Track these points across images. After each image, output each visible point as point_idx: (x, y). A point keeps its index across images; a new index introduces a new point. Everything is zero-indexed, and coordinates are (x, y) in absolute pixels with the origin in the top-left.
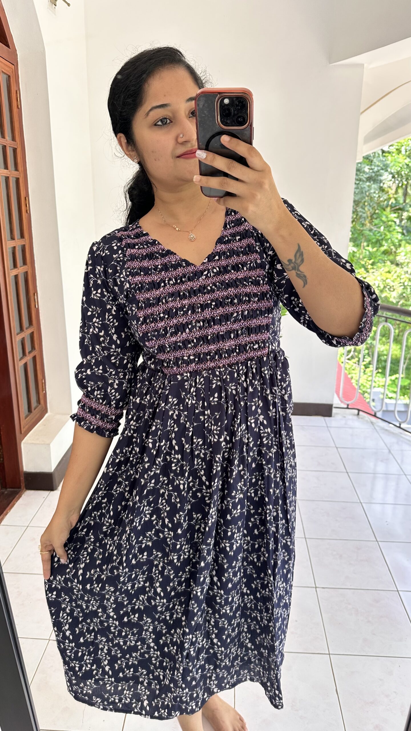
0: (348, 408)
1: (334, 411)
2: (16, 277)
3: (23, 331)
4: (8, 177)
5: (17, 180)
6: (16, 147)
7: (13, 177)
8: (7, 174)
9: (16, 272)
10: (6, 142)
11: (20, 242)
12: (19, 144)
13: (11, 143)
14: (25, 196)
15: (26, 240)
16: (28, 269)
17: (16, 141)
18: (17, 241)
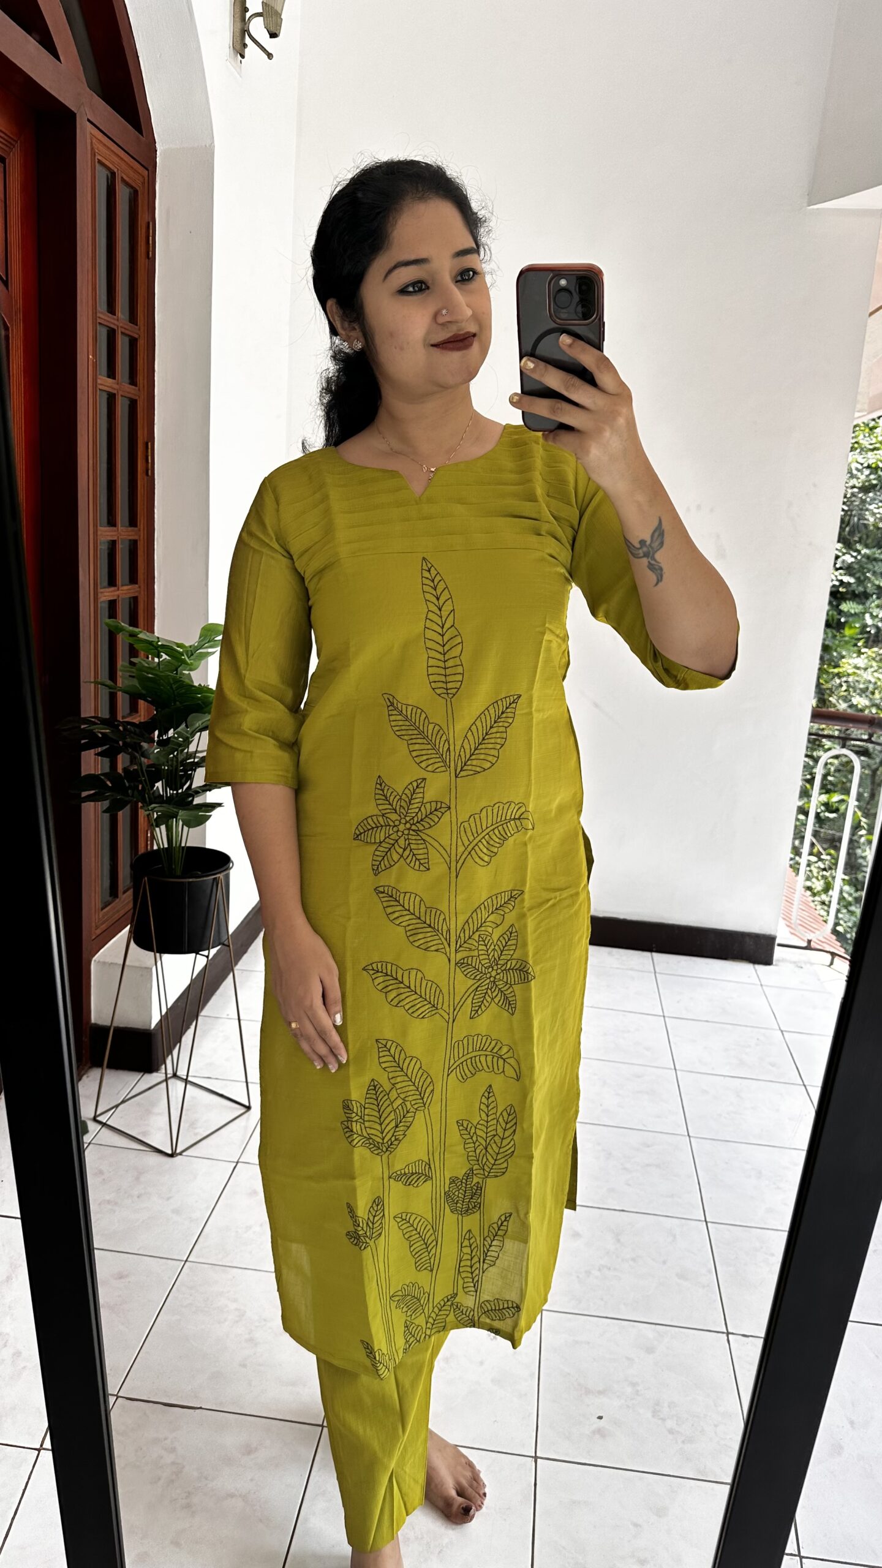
0: (808, 948)
1: (778, 950)
2: (112, 604)
4: (114, 395)
5: (132, 403)
6: (136, 336)
7: (125, 397)
8: (112, 388)
9: (113, 596)
10: (116, 322)
11: (127, 533)
12: (142, 330)
13: (126, 327)
14: (146, 440)
15: (139, 530)
16: (140, 592)
17: (137, 325)
18: (119, 530)
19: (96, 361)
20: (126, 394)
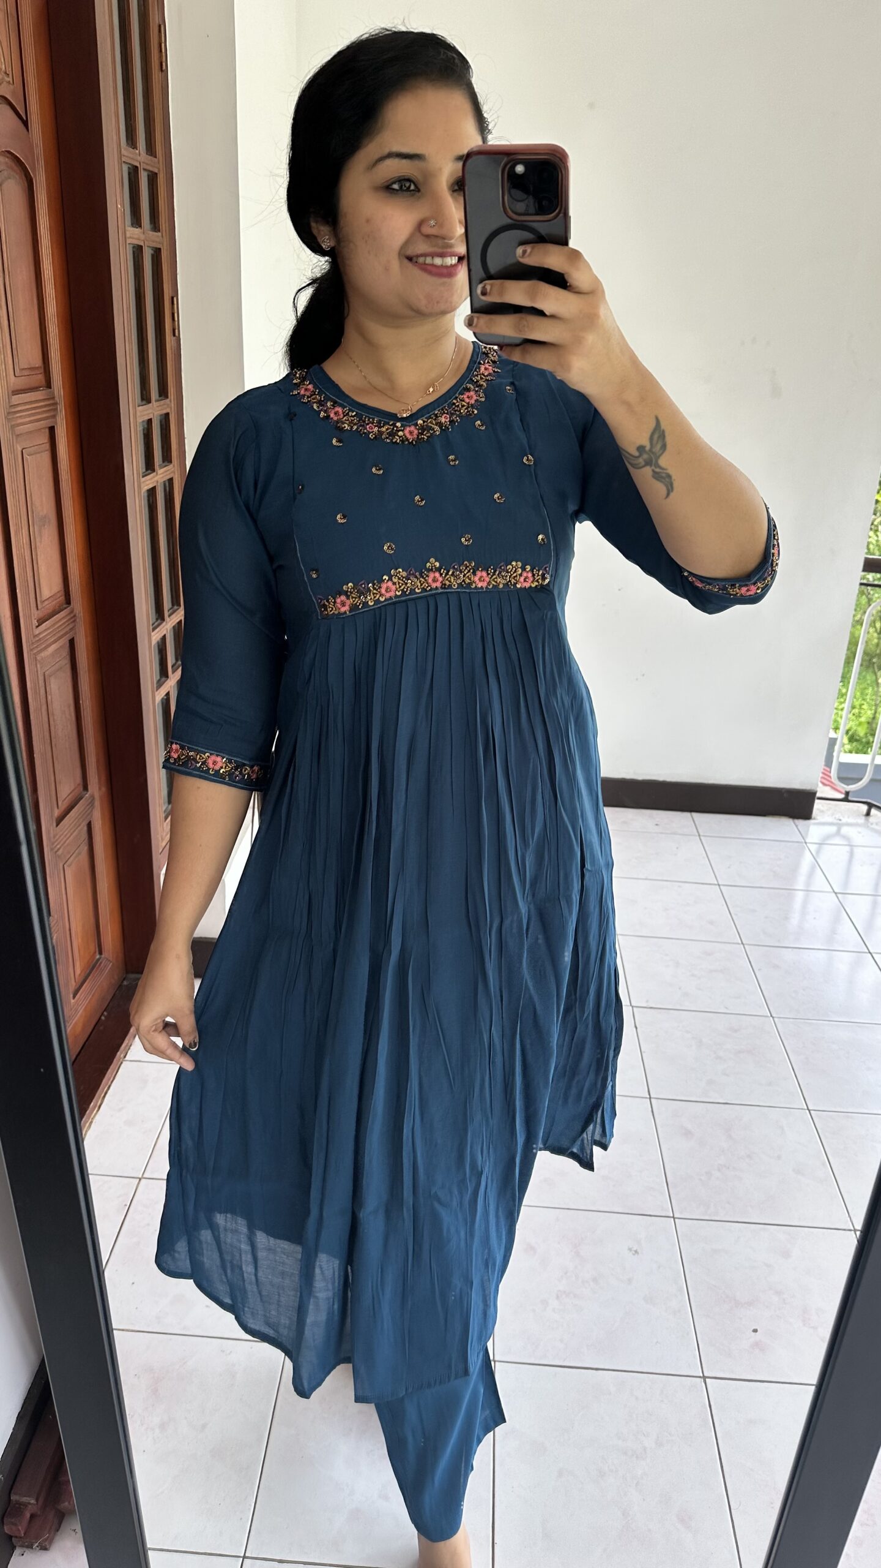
0: (846, 799)
1: (818, 805)
2: (152, 492)
3: (163, 619)
4: (141, 247)
5: (157, 253)
6: (156, 171)
7: (150, 247)
8: (139, 239)
9: (153, 482)
10: (139, 158)
11: (160, 408)
12: (161, 163)
13: (147, 161)
14: (171, 296)
15: (170, 401)
16: (174, 473)
17: (156, 157)
18: (155, 406)
19: (124, 210)
20: (151, 243)
